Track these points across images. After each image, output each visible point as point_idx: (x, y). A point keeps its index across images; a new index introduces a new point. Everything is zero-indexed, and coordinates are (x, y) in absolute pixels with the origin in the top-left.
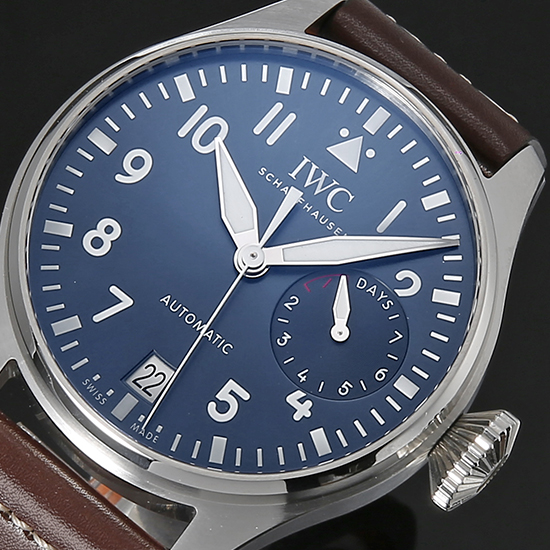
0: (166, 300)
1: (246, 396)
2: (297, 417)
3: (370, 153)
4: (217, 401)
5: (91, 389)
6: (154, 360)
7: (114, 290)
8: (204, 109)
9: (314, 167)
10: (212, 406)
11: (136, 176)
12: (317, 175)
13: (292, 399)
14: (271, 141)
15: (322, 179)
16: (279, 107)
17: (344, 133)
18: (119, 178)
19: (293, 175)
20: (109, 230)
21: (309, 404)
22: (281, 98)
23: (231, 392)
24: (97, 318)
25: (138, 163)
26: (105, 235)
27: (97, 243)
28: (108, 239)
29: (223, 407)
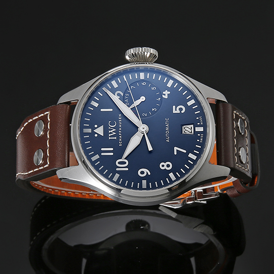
0: (168, 141)
1: (174, 107)
2: (169, 93)
3: (96, 126)
4: (181, 112)
5: (201, 140)
6: (183, 133)
7: (175, 154)
8: (117, 169)
9: (110, 135)
10: (182, 112)
11: (145, 170)
12: (111, 133)
13: (166, 97)
14: (112, 149)
15: (111, 131)
16: (102, 154)
17: (96, 135)
18: (149, 174)
19: (115, 138)
20: (163, 166)
21: (164, 93)
22: (100, 155)
23: (176, 110)
24: (185, 151)
25: (142, 173)
26: (165, 166)
27: (168, 166)
28: (165, 164)
29: (181, 109)
